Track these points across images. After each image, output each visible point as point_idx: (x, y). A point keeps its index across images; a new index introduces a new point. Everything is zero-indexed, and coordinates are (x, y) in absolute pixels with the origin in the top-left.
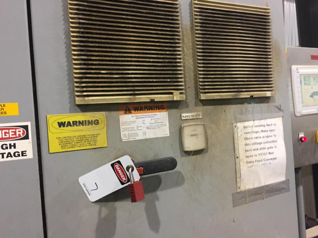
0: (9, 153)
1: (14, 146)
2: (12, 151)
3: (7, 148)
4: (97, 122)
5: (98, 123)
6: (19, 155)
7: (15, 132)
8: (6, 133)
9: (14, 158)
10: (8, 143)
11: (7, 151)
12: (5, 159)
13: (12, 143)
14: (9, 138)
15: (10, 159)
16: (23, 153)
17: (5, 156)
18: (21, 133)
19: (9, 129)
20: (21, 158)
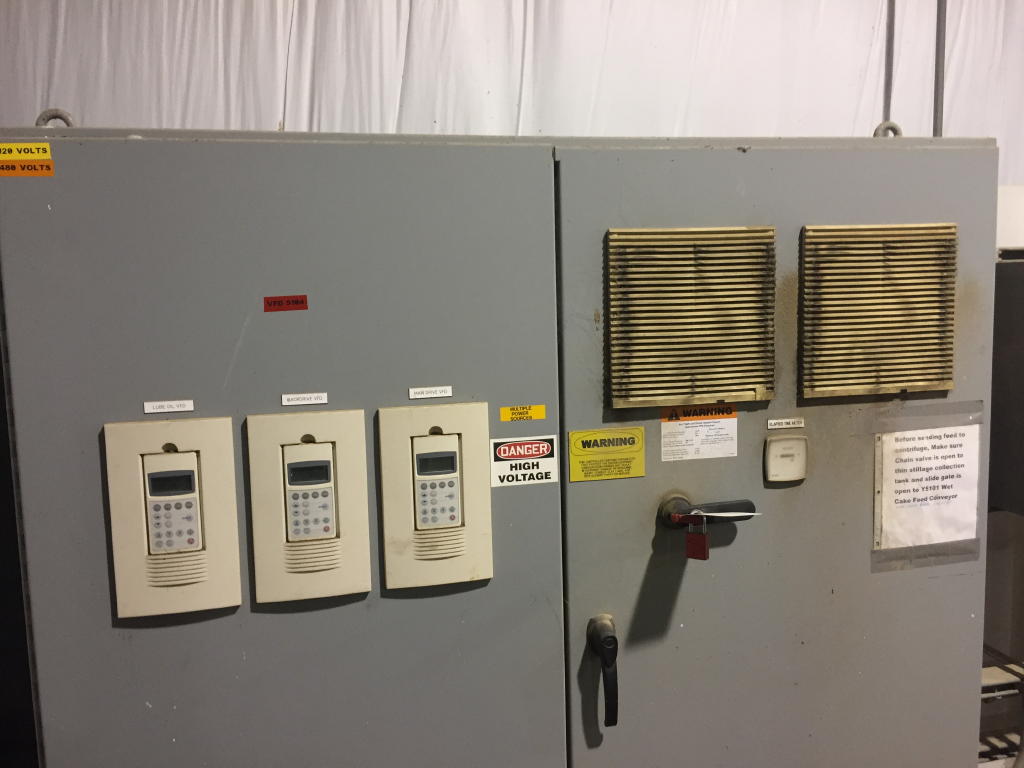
0: (531, 475)
1: (537, 465)
2: (535, 472)
3: (529, 468)
4: (631, 441)
5: (634, 442)
6: (542, 478)
7: (539, 448)
8: (528, 448)
9: (536, 481)
10: (530, 461)
11: (529, 472)
12: (527, 482)
13: (535, 461)
14: (533, 455)
15: (532, 482)
16: (547, 475)
17: (527, 477)
18: (545, 449)
19: (532, 444)
20: (544, 481)
